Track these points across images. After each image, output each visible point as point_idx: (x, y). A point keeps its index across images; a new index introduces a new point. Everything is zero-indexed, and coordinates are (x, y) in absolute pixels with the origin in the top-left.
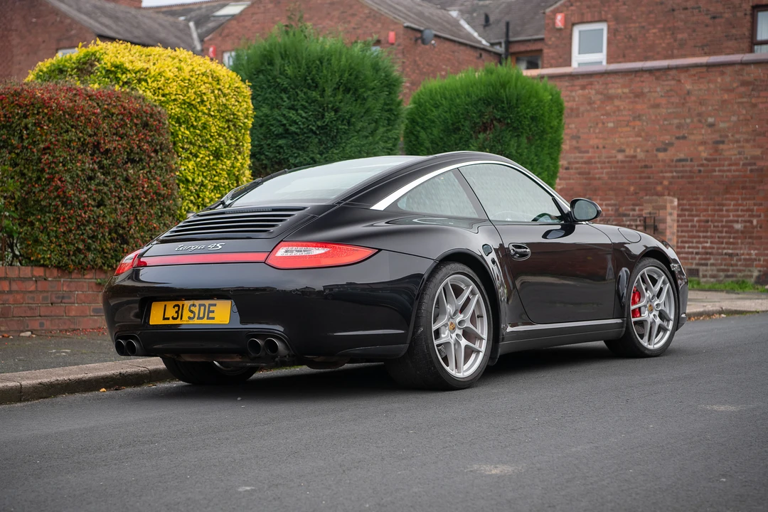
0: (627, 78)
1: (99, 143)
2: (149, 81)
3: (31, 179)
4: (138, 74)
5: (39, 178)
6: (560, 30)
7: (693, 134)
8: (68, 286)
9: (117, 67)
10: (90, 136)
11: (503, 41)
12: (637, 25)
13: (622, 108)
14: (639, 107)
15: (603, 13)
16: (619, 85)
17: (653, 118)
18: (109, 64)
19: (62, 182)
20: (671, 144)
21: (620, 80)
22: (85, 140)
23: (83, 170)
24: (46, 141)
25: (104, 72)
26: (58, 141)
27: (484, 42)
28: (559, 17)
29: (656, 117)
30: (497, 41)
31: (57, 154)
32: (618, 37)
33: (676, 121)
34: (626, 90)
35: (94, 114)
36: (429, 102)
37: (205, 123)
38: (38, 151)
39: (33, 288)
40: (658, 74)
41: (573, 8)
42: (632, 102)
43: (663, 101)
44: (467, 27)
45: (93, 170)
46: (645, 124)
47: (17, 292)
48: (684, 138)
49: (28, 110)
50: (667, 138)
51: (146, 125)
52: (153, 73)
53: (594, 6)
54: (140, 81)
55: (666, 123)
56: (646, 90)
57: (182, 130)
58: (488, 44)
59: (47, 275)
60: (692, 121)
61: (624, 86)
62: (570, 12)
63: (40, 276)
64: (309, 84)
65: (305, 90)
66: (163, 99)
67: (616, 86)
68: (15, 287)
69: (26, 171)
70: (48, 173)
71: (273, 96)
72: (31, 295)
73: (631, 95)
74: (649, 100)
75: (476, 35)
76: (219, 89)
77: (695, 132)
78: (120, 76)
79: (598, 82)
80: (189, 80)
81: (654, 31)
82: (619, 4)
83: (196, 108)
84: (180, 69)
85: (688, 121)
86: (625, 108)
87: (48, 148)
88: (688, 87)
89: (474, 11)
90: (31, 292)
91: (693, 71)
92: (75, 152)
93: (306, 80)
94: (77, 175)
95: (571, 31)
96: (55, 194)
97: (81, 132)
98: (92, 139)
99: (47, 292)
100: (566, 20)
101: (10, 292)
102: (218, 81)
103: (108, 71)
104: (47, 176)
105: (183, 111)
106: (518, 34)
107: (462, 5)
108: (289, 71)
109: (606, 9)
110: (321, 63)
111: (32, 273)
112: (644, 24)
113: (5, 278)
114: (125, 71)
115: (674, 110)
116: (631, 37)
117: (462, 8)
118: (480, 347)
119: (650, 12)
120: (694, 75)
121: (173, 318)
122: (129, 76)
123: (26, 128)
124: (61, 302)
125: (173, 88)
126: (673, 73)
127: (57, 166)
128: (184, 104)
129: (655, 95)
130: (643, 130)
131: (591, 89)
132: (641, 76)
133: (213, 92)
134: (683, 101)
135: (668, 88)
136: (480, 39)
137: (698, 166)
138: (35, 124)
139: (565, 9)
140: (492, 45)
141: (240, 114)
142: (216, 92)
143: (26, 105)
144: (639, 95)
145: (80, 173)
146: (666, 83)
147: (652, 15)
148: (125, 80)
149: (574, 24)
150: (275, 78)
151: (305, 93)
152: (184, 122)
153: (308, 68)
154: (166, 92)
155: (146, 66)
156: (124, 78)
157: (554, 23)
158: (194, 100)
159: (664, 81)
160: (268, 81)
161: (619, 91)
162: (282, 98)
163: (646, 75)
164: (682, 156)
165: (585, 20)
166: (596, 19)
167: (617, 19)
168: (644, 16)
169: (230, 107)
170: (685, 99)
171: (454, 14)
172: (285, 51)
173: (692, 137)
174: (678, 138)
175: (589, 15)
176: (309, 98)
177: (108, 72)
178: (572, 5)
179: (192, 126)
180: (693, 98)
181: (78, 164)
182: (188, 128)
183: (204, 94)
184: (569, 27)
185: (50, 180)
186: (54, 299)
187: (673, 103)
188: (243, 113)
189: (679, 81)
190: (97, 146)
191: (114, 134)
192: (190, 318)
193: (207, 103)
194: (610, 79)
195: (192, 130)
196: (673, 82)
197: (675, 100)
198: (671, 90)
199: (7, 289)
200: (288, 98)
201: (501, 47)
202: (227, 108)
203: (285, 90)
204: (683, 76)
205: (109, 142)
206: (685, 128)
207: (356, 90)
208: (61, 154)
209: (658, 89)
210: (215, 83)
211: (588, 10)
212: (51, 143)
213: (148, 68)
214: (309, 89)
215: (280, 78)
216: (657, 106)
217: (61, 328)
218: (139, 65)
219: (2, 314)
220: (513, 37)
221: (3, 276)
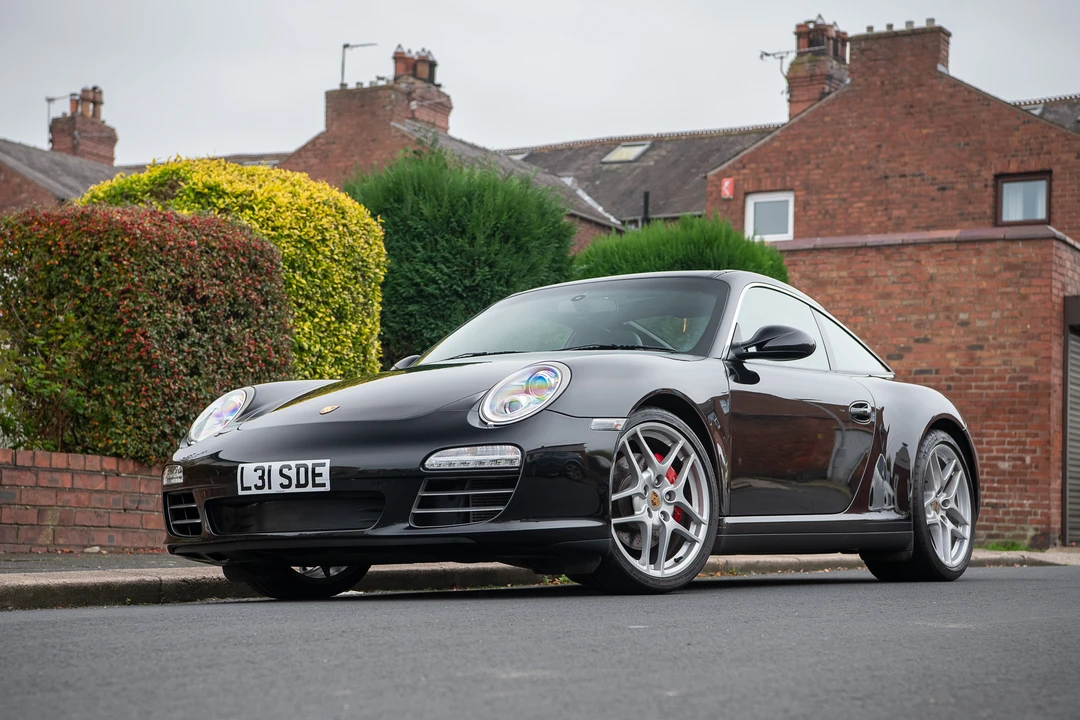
0: (845, 257)
1: (195, 287)
2: (256, 209)
3: (101, 335)
4: (240, 199)
5: (113, 333)
6: (728, 200)
7: (938, 335)
8: (146, 486)
9: (210, 189)
10: (183, 277)
11: (639, 218)
12: (836, 196)
13: (838, 297)
14: (862, 296)
15: (788, 179)
16: (834, 267)
17: (882, 312)
18: (200, 184)
19: (146, 338)
20: (908, 349)
21: (836, 260)
22: (177, 281)
23: (174, 323)
24: (126, 281)
25: (192, 195)
26: (141, 281)
27: (613, 219)
28: (727, 183)
29: (887, 311)
30: (632, 218)
31: (140, 299)
33: (914, 317)
34: (844, 274)
35: (189, 247)
36: (603, 267)
37: (325, 270)
38: (114, 295)
39: (101, 486)
40: (888, 252)
41: (745, 171)
42: (853, 290)
43: (896, 289)
44: (587, 198)
45: (185, 324)
46: (871, 320)
47: (81, 490)
48: (926, 340)
49: (101, 239)
50: (902, 341)
51: (254, 266)
52: (260, 198)
53: (776, 169)
54: (242, 208)
55: (900, 319)
56: (872, 274)
57: (297, 278)
58: (619, 223)
59: (120, 469)
60: (937, 318)
61: (840, 268)
62: (741, 177)
63: (111, 470)
64: (452, 228)
65: (447, 236)
66: (273, 233)
67: (829, 267)
68: (79, 483)
69: (94, 323)
70: (127, 326)
71: (401, 244)
72: (98, 496)
73: (850, 280)
74: (876, 288)
75: (600, 209)
76: (344, 225)
77: (941, 332)
78: (215, 200)
79: (804, 262)
80: (307, 210)
81: (860, 205)
82: (810, 167)
83: (315, 249)
84: (294, 195)
85: (932, 317)
86: (842, 298)
87: (128, 291)
88: (931, 270)
89: (596, 177)
90: (97, 491)
91: (937, 249)
92: (164, 298)
93: (449, 223)
94: (167, 330)
95: (744, 202)
96: (137, 354)
97: (172, 271)
98: (186, 282)
99: (120, 493)
100: (735, 187)
101: (72, 489)
102: (343, 213)
103: (198, 193)
104: (125, 330)
105: (298, 252)
106: (660, 209)
107: (578, 169)
108: (426, 210)
109: (793, 173)
110: (470, 201)
111: (101, 465)
112: (845, 195)
113: (67, 470)
114: (222, 194)
115: (912, 302)
116: (827, 212)
117: (580, 173)
119: (854, 179)
120: (939, 254)
122: (228, 201)
123: (98, 263)
124: (137, 509)
125: (287, 219)
126: (909, 250)
127: (140, 316)
128: (300, 242)
129: (886, 280)
130: (868, 329)
131: (794, 271)
132: (865, 255)
133: (337, 228)
134: (923, 290)
135: (903, 271)
136: (607, 215)
137: (946, 380)
138: (110, 258)
139: (734, 172)
140: (623, 223)
141: (371, 260)
142: (341, 228)
143: (99, 232)
144: (862, 280)
145: (170, 327)
146: (900, 264)
147: (856, 184)
148: (222, 206)
149: (747, 194)
150: (404, 220)
151: (448, 241)
152: (299, 267)
153: (452, 206)
154: (278, 224)
155: (250, 188)
156: (221, 203)
157: (720, 192)
158: (313, 237)
159: (896, 261)
160: (395, 224)
161: (834, 274)
162: (414, 248)
163: (872, 254)
164: (924, 366)
165: (763, 188)
166: (778, 187)
167: (807, 187)
168: (845, 185)
169: (359, 250)
170: (927, 287)
171: (568, 181)
172: (419, 184)
173: (938, 340)
174: (917, 341)
175: (769, 181)
176: (453, 247)
177: (200, 195)
178: (744, 167)
179: (310, 273)
180: (938, 286)
181: (168, 315)
182: (303, 276)
183: (326, 229)
184: (742, 197)
185: (132, 334)
186: (128, 504)
187: (909, 292)
188: (374, 260)
189: (918, 262)
190: (192, 291)
191: (214, 276)
193: (330, 243)
194: (821, 257)
195: (309, 278)
196: (910, 264)
197: (913, 288)
198: (907, 274)
199: (69, 485)
200: (423, 247)
201: (637, 226)
202: (354, 251)
203: (419, 237)
204: (923, 256)
205: (208, 286)
206: (928, 326)
207: (517, 238)
208: (146, 300)
209: (889, 273)
210: (339, 216)
211: (767, 174)
212: (134, 284)
213: (252, 192)
214: (453, 234)
215: (412, 220)
216: (887, 296)
217: (136, 545)
218: (241, 187)
219: (61, 520)
220: (653, 214)
221: (64, 466)
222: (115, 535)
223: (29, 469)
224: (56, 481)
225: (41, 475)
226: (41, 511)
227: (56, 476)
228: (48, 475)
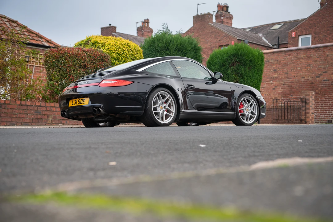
0: (305, 51)
1: (86, 65)
2: (105, 46)
3: (64, 77)
4: (102, 44)
5: (66, 76)
6: (294, 38)
7: (329, 71)
9: (96, 42)
10: (83, 63)
11: (277, 44)
12: (323, 35)
13: (303, 62)
14: (309, 61)
15: (310, 31)
16: (302, 54)
17: (315, 65)
18: (93, 41)
19: (73, 77)
20: (321, 75)
21: (302, 52)
22: (81, 64)
23: (80, 73)
24: (68, 64)
25: (91, 44)
26: (72, 64)
27: (270, 45)
28: (294, 33)
29: (316, 65)
30: (275, 44)
31: (71, 68)
32: (316, 40)
33: (323, 66)
34: (305, 56)
35: (84, 56)
37: (125, 60)
38: (66, 67)
40: (316, 49)
41: (298, 30)
42: (307, 60)
43: (318, 59)
44: (264, 39)
45: (83, 74)
46: (312, 67)
48: (326, 72)
49: (63, 55)
50: (320, 73)
51: (102, 60)
52: (107, 44)
53: (307, 29)
54: (102, 46)
55: (319, 67)
56: (312, 55)
57: (116, 62)
58: (271, 45)
60: (329, 66)
61: (304, 54)
62: (297, 31)
64: (166, 49)
65: (165, 51)
66: (110, 52)
67: (301, 54)
69: (62, 74)
70: (69, 74)
71: (155, 53)
73: (307, 57)
74: (313, 59)
75: (267, 42)
76: (130, 49)
77: (330, 70)
78: (96, 45)
79: (295, 53)
80: (119, 46)
82: (316, 28)
83: (122, 56)
84: (117, 43)
85: (327, 66)
86: (304, 62)
87: (69, 66)
88: (327, 54)
89: (268, 34)
91: (329, 48)
92: (78, 68)
93: (165, 48)
94: (78, 75)
95: (298, 38)
96: (71, 81)
97: (80, 61)
98: (83, 64)
100: (296, 34)
101: (56, 111)
102: (130, 47)
103: (93, 43)
104: (68, 75)
105: (117, 56)
106: (282, 41)
107: (264, 32)
108: (160, 45)
109: (311, 30)
110: (171, 42)
112: (325, 35)
113: (54, 107)
114: (98, 43)
115: (322, 62)
116: (320, 39)
117: (264, 33)
118: (172, 115)
119: (328, 30)
120: (330, 49)
121: (75, 104)
122: (99, 45)
123: (63, 60)
125: (113, 49)
126: (322, 49)
127: (71, 72)
128: (117, 54)
129: (316, 57)
130: (311, 70)
131: (292, 56)
132: (310, 50)
133: (128, 50)
134: (325, 59)
135: (320, 54)
136: (269, 43)
137: (331, 82)
138: (65, 59)
139: (296, 30)
140: (273, 45)
141: (138, 57)
142: (129, 50)
143: (63, 53)
144: (309, 57)
145: (79, 74)
146: (319, 52)
147: (329, 31)
148: (98, 46)
149: (299, 36)
150: (155, 47)
151: (165, 52)
152: (117, 60)
153: (166, 44)
154: (111, 50)
155: (104, 42)
156: (97, 45)
157: (292, 36)
158: (121, 52)
159: (318, 52)
160: (153, 49)
161: (302, 56)
162: (157, 54)
163: (312, 50)
164: (325, 79)
165: (303, 34)
166: (307, 33)
167: (315, 33)
168: (325, 32)
169: (134, 55)
170: (326, 58)
171: (260, 35)
172: (159, 39)
173: (329, 72)
174: (324, 72)
175: (305, 32)
176: (166, 54)
177: (93, 44)
178: (298, 29)
179: (120, 61)
180: (329, 58)
181: (78, 72)
182: (119, 62)
183: (125, 50)
184: (298, 37)
185: (69, 76)
187: (322, 60)
188: (139, 57)
189: (324, 51)
190: (85, 66)
191: (91, 62)
192: (78, 104)
193: (126, 54)
194: (299, 52)
195: (120, 62)
196: (322, 52)
197: (323, 58)
198: (321, 55)
199: (55, 110)
200: (159, 54)
201: (276, 46)
202: (133, 55)
203: (158, 52)
204: (325, 50)
205: (89, 65)
206: (326, 68)
207: (183, 51)
208: (73, 68)
209: (316, 55)
210: (129, 48)
211: (304, 30)
212: (70, 65)
214: (166, 51)
215: (157, 47)
216: (316, 61)
217: (73, 124)
218: (103, 41)
219: (53, 118)
220: (281, 42)
221: (54, 106)
222: (67, 121)
223: (44, 107)
224: (52, 109)
225: (48, 108)
226: (48, 116)
227: (52, 108)
228: (50, 108)
